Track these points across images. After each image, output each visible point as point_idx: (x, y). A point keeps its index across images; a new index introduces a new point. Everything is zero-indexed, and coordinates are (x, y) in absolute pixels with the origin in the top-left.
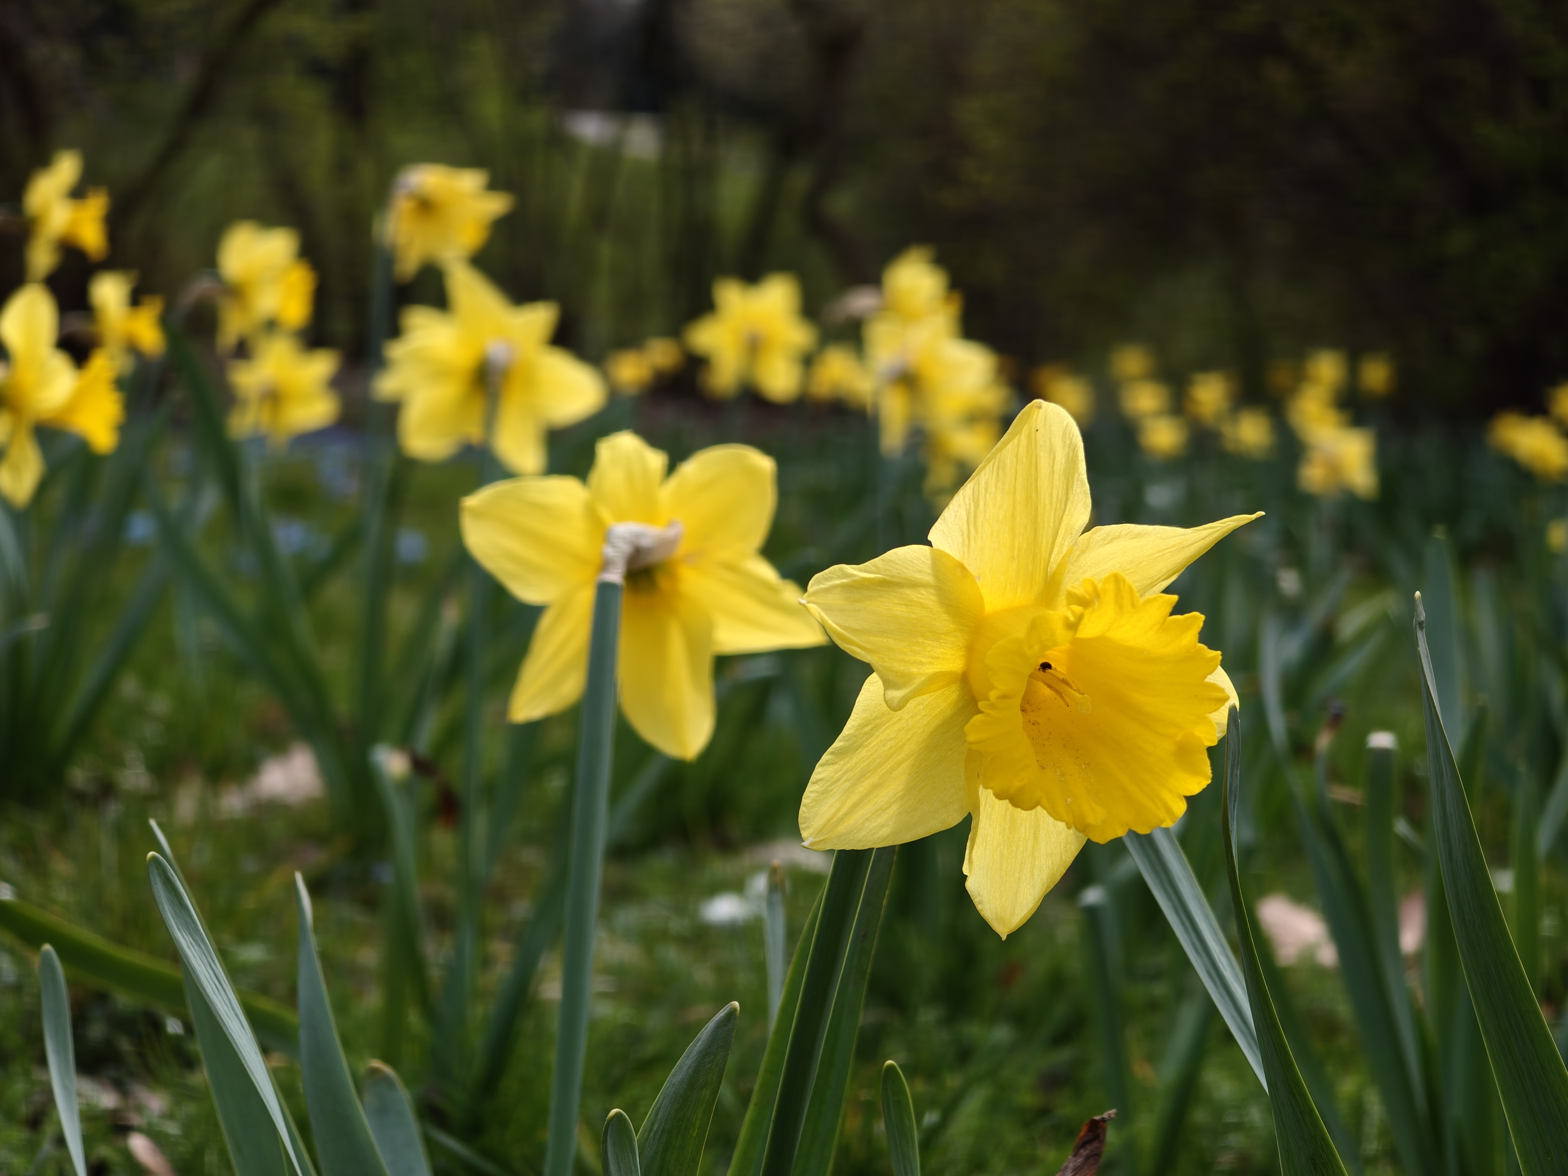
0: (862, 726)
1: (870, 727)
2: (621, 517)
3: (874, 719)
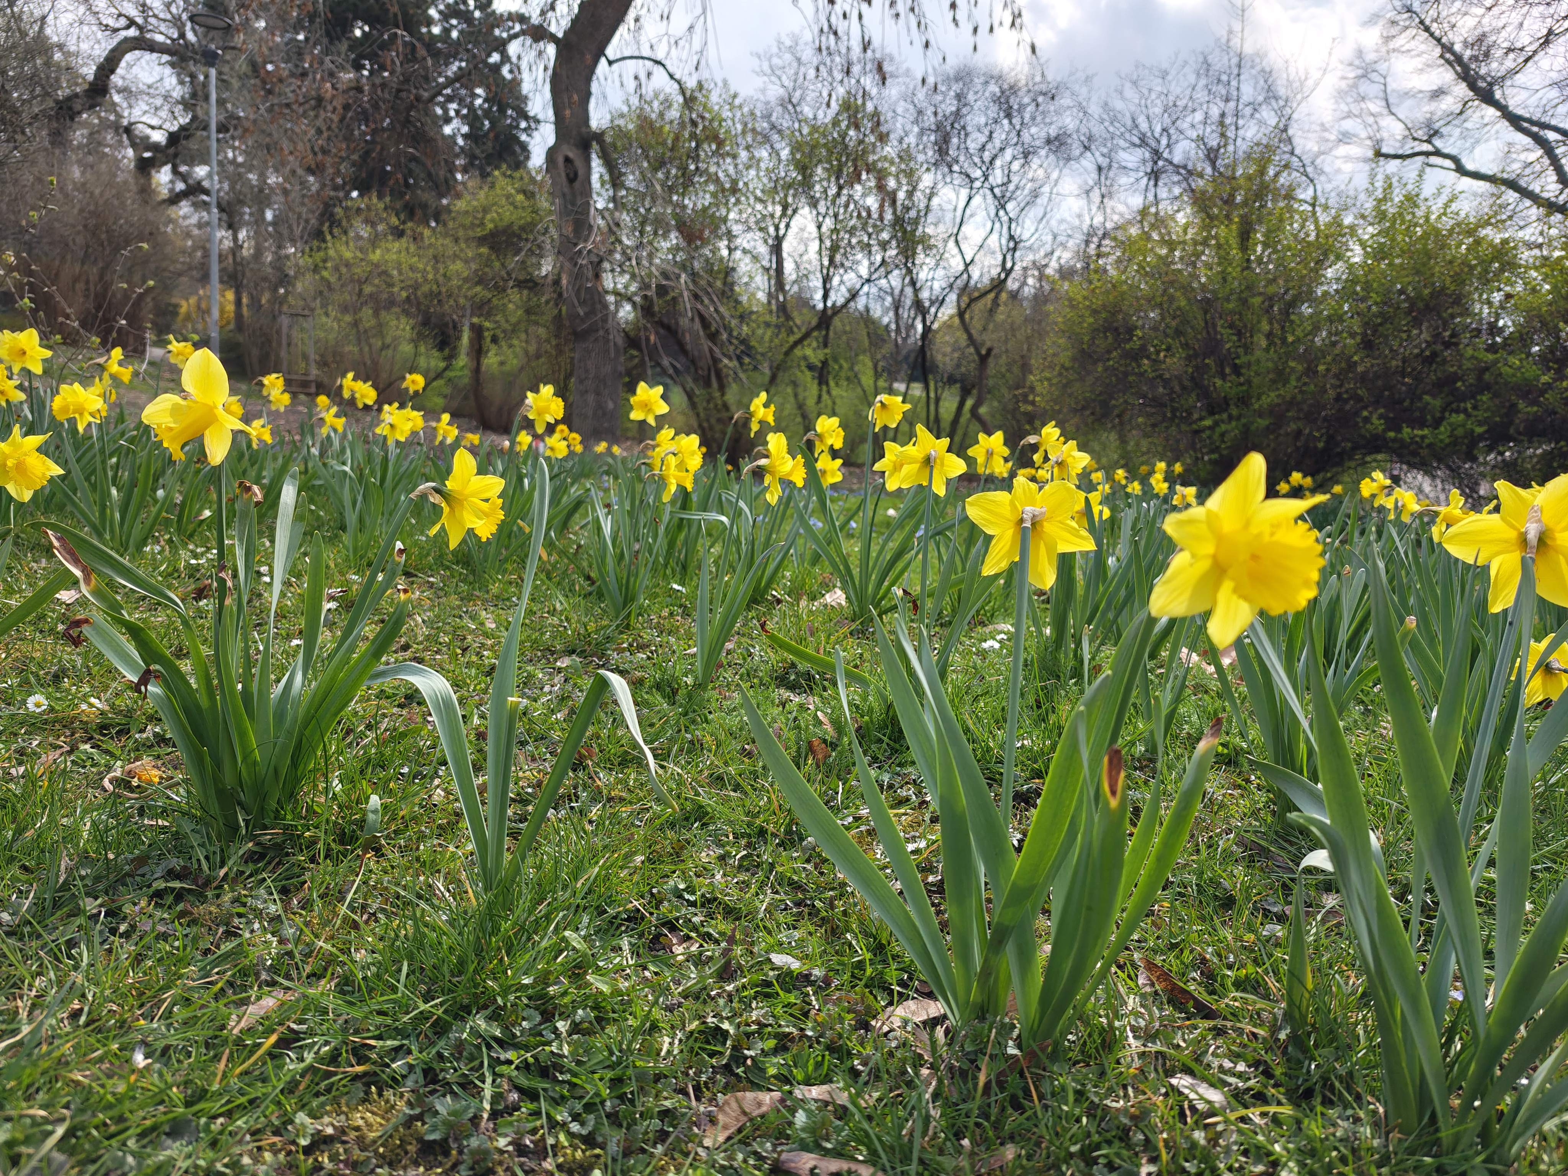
0: (1174, 572)
1: (1177, 573)
2: (1024, 505)
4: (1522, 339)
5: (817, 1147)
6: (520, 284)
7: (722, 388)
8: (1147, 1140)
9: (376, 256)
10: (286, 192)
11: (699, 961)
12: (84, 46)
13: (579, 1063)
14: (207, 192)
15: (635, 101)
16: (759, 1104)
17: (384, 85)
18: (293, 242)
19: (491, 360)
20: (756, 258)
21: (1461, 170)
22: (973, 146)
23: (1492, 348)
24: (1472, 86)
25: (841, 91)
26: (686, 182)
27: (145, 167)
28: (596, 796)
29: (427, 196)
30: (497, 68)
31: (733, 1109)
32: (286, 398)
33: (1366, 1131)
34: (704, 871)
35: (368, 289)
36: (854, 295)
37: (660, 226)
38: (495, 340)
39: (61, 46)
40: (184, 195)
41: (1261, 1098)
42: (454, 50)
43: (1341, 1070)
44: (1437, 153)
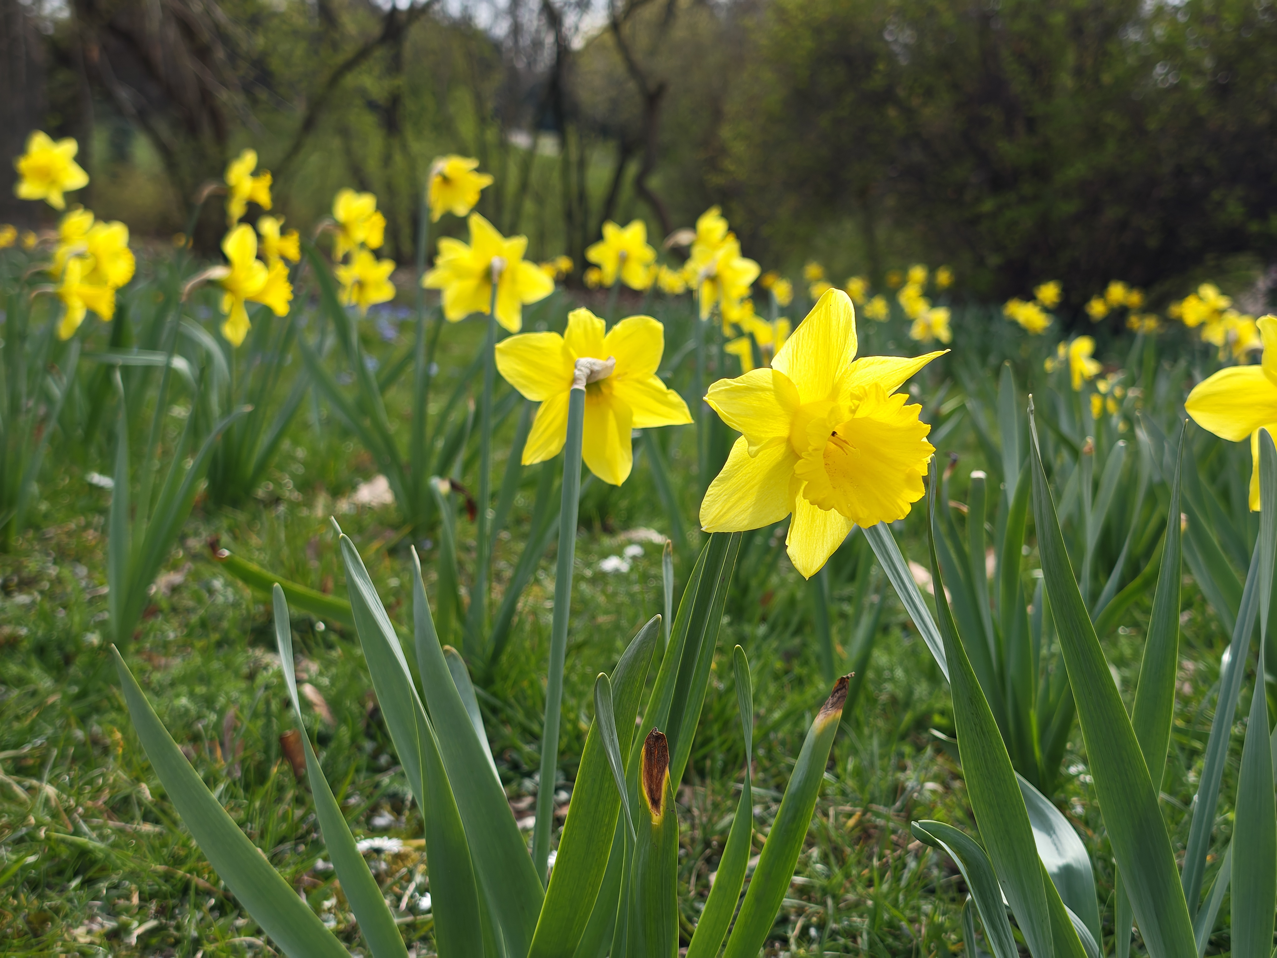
0: (733, 466)
1: (738, 466)
2: (582, 355)
3: (740, 462)
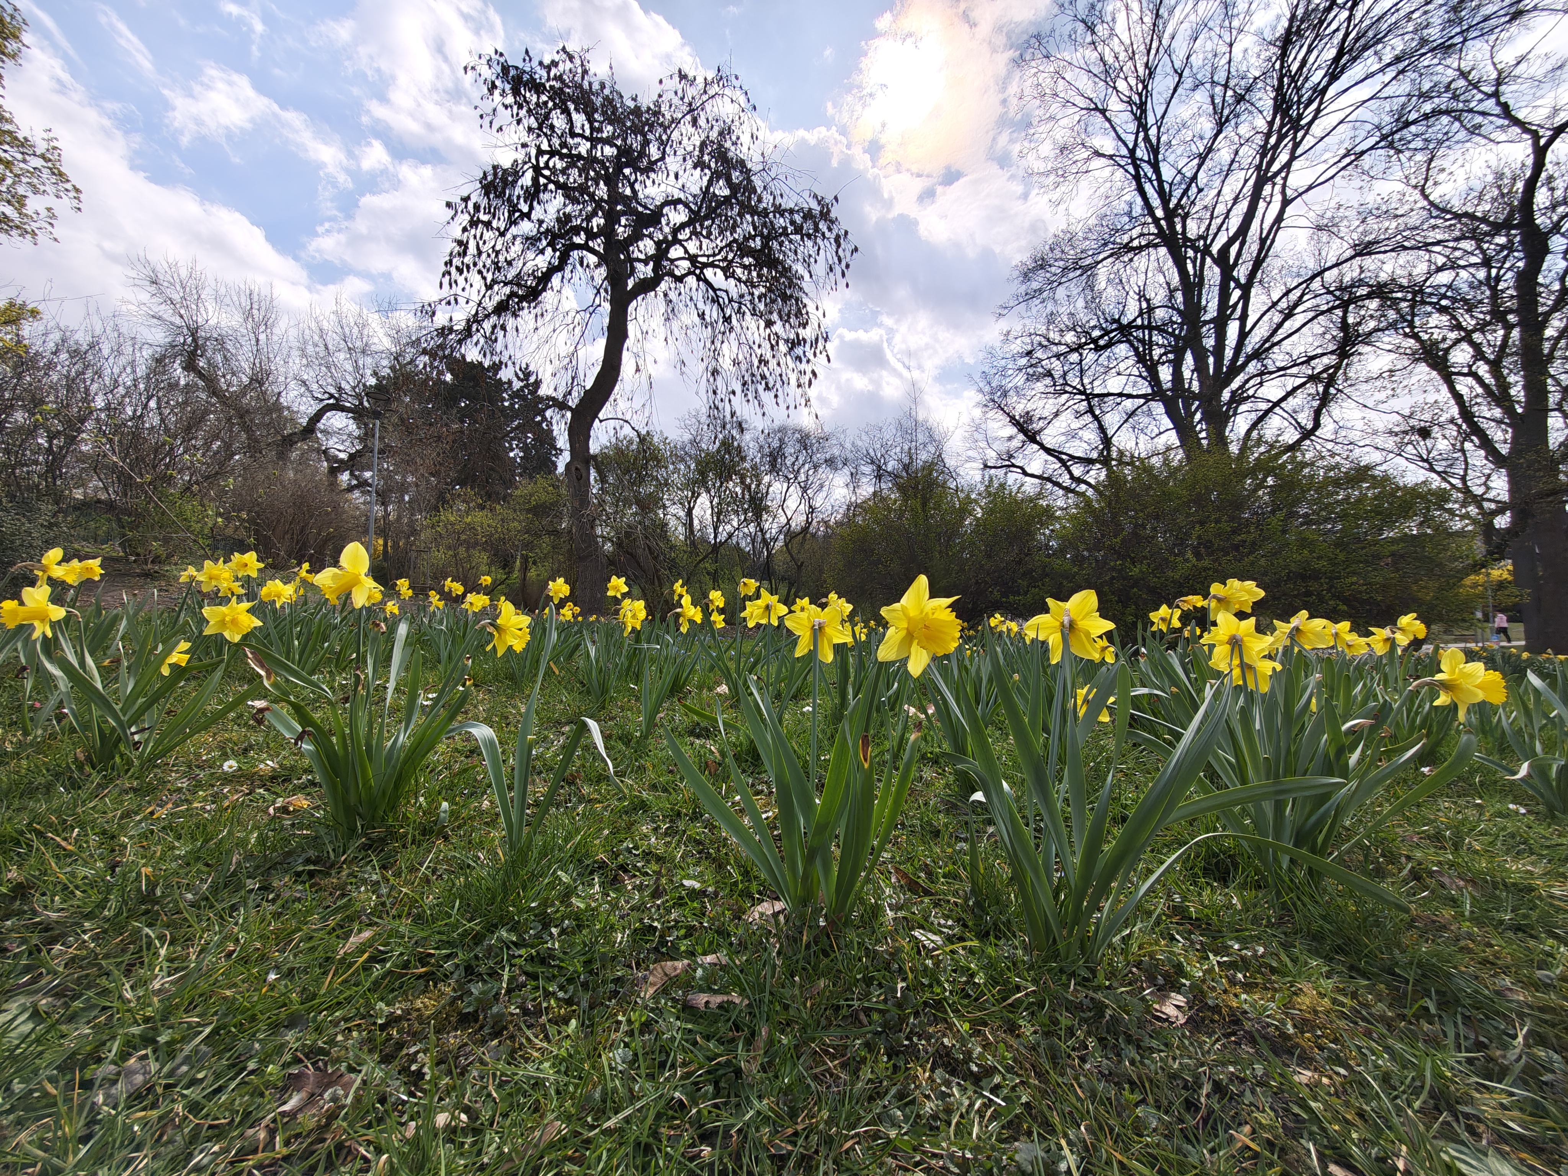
3: (892, 636)
4: (1062, 551)
5: (710, 990)
6: (549, 533)
7: (661, 585)
8: (900, 968)
9: (469, 520)
10: (417, 485)
11: (640, 888)
12: (303, 408)
13: (565, 953)
14: (370, 485)
15: (614, 440)
16: (675, 969)
17: (476, 430)
18: (421, 513)
19: (532, 573)
20: (678, 518)
21: (1025, 473)
22: (789, 463)
23: (1049, 556)
24: (1026, 435)
25: (721, 436)
26: (641, 480)
27: (333, 472)
28: (581, 799)
29: (500, 489)
30: (540, 423)
31: (659, 973)
32: (410, 592)
33: (1020, 952)
34: (646, 837)
35: (463, 537)
36: (730, 536)
37: (627, 503)
38: (535, 563)
39: (288, 408)
40: (356, 487)
41: (962, 939)
42: (516, 415)
43: (1003, 919)
44: (1013, 466)
